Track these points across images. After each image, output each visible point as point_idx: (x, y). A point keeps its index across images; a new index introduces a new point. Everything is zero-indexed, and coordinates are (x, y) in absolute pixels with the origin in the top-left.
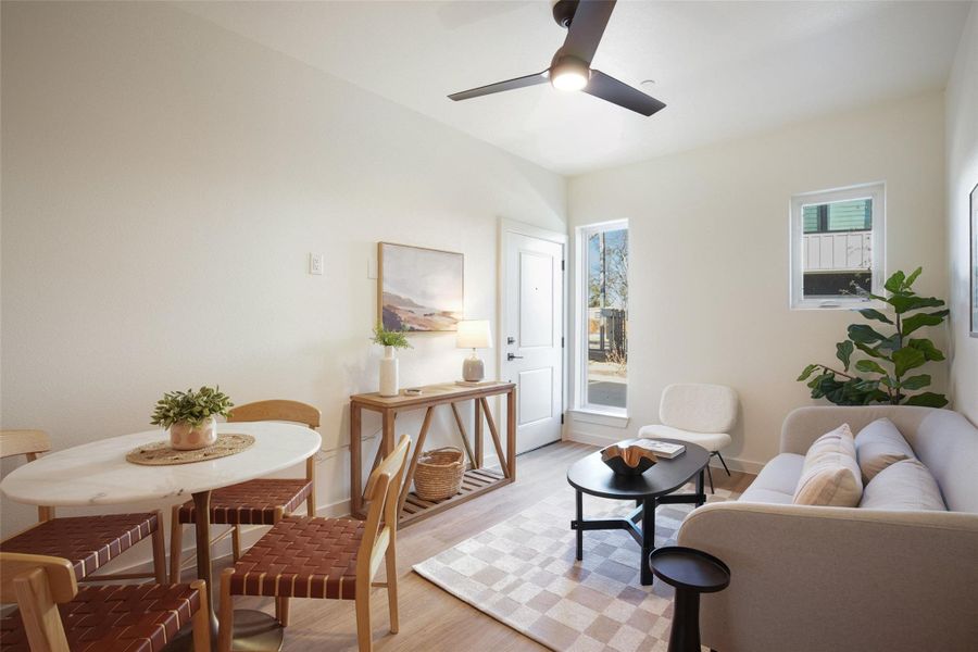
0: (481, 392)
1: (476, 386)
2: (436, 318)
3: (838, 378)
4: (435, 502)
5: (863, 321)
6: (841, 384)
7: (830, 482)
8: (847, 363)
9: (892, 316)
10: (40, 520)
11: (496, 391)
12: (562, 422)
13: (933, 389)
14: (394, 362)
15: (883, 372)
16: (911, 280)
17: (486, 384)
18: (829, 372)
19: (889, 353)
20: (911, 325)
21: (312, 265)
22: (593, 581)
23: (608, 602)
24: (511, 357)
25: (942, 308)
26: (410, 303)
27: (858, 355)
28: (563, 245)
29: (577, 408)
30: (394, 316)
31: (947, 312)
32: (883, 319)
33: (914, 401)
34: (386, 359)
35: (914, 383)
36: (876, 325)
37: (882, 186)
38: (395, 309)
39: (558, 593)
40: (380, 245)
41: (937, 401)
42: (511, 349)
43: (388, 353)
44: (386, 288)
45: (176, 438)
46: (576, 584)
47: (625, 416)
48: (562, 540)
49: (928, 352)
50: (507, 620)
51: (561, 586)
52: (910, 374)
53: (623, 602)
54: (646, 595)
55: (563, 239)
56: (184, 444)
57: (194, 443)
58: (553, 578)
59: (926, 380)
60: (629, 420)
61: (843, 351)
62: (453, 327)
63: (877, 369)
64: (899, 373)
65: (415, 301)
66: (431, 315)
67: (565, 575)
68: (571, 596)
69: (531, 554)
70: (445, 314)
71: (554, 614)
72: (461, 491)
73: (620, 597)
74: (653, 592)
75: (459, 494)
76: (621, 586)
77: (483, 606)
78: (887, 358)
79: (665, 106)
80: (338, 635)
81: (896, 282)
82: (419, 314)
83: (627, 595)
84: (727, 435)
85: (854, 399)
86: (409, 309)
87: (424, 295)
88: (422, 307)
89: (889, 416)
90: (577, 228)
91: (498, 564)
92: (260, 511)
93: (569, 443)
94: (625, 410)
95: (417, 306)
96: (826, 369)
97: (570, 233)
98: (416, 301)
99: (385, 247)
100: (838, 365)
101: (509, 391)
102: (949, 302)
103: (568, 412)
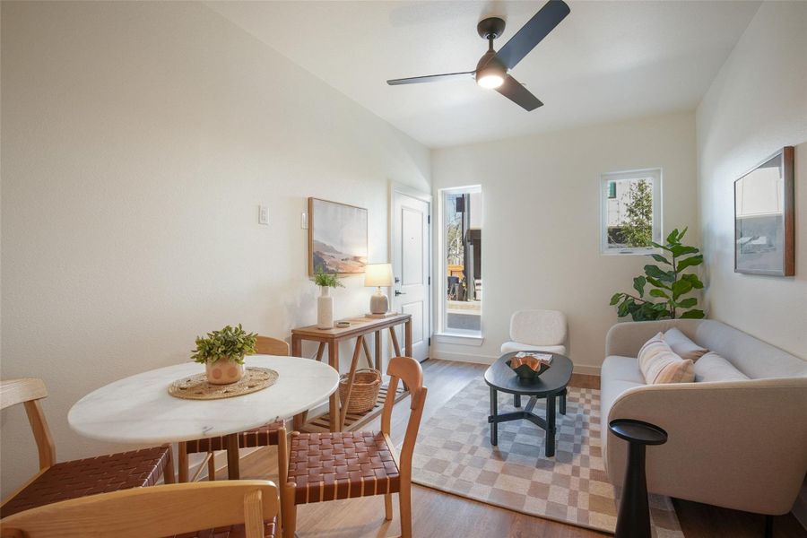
0: (391, 322)
1: (385, 317)
2: (348, 262)
3: (637, 302)
4: (362, 414)
5: (654, 262)
6: (639, 306)
7: (679, 369)
8: (641, 292)
9: (670, 258)
10: (42, 468)
11: (398, 321)
12: (429, 344)
13: (697, 307)
14: (330, 299)
15: (667, 297)
16: (681, 236)
17: (391, 316)
18: (630, 298)
19: (670, 285)
20: (683, 265)
21: (261, 217)
22: (513, 458)
23: (532, 471)
24: (397, 293)
25: (698, 254)
26: (331, 249)
27: (648, 287)
28: (429, 203)
29: (440, 333)
30: (321, 260)
31: (701, 256)
32: (666, 261)
33: (686, 316)
34: (324, 297)
35: (685, 303)
36: (661, 266)
37: (659, 170)
38: (321, 254)
39: (495, 471)
40: (310, 201)
41: (699, 315)
42: (398, 287)
43: (325, 292)
44: (316, 237)
45: (217, 374)
46: (504, 463)
47: (480, 337)
48: (474, 433)
49: (693, 282)
50: (470, 495)
51: (494, 466)
52: (682, 298)
53: (541, 470)
54: (554, 463)
55: (428, 198)
56: (225, 378)
57: (233, 377)
58: (484, 461)
59: (693, 301)
60: (483, 339)
61: (638, 283)
62: (361, 270)
63: (663, 295)
64: (675, 297)
65: (335, 247)
66: (346, 260)
67: (491, 458)
68: (504, 471)
69: (458, 447)
70: (356, 259)
71: (499, 485)
72: (377, 404)
73: (538, 467)
74: (557, 460)
75: (376, 406)
76: (535, 460)
77: (447, 488)
78: (667, 288)
79: (542, 105)
80: (344, 529)
81: (673, 238)
82: (338, 259)
83: (541, 465)
84: (562, 347)
85: (649, 316)
86: (330, 254)
87: (342, 243)
88: (341, 253)
89: (676, 326)
90: (439, 191)
91: (438, 456)
92: (266, 434)
93: (436, 360)
94: (480, 332)
95: (337, 253)
96: (628, 296)
97: (433, 194)
98: (337, 248)
99: (315, 202)
100: (636, 294)
101: (407, 321)
102: (703, 250)
103: (433, 336)
